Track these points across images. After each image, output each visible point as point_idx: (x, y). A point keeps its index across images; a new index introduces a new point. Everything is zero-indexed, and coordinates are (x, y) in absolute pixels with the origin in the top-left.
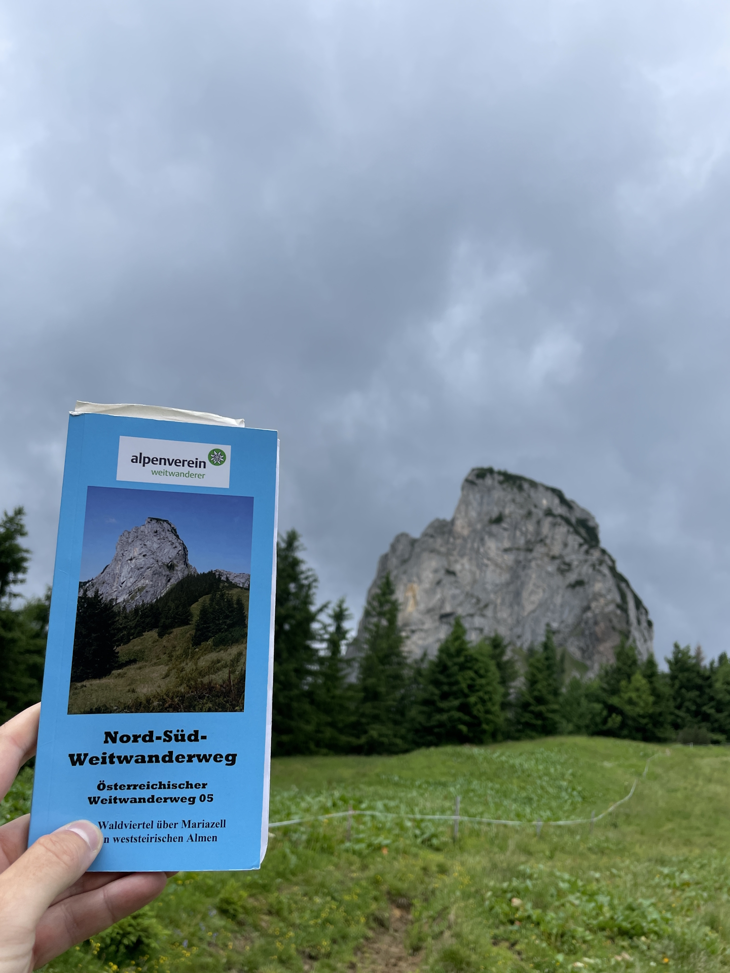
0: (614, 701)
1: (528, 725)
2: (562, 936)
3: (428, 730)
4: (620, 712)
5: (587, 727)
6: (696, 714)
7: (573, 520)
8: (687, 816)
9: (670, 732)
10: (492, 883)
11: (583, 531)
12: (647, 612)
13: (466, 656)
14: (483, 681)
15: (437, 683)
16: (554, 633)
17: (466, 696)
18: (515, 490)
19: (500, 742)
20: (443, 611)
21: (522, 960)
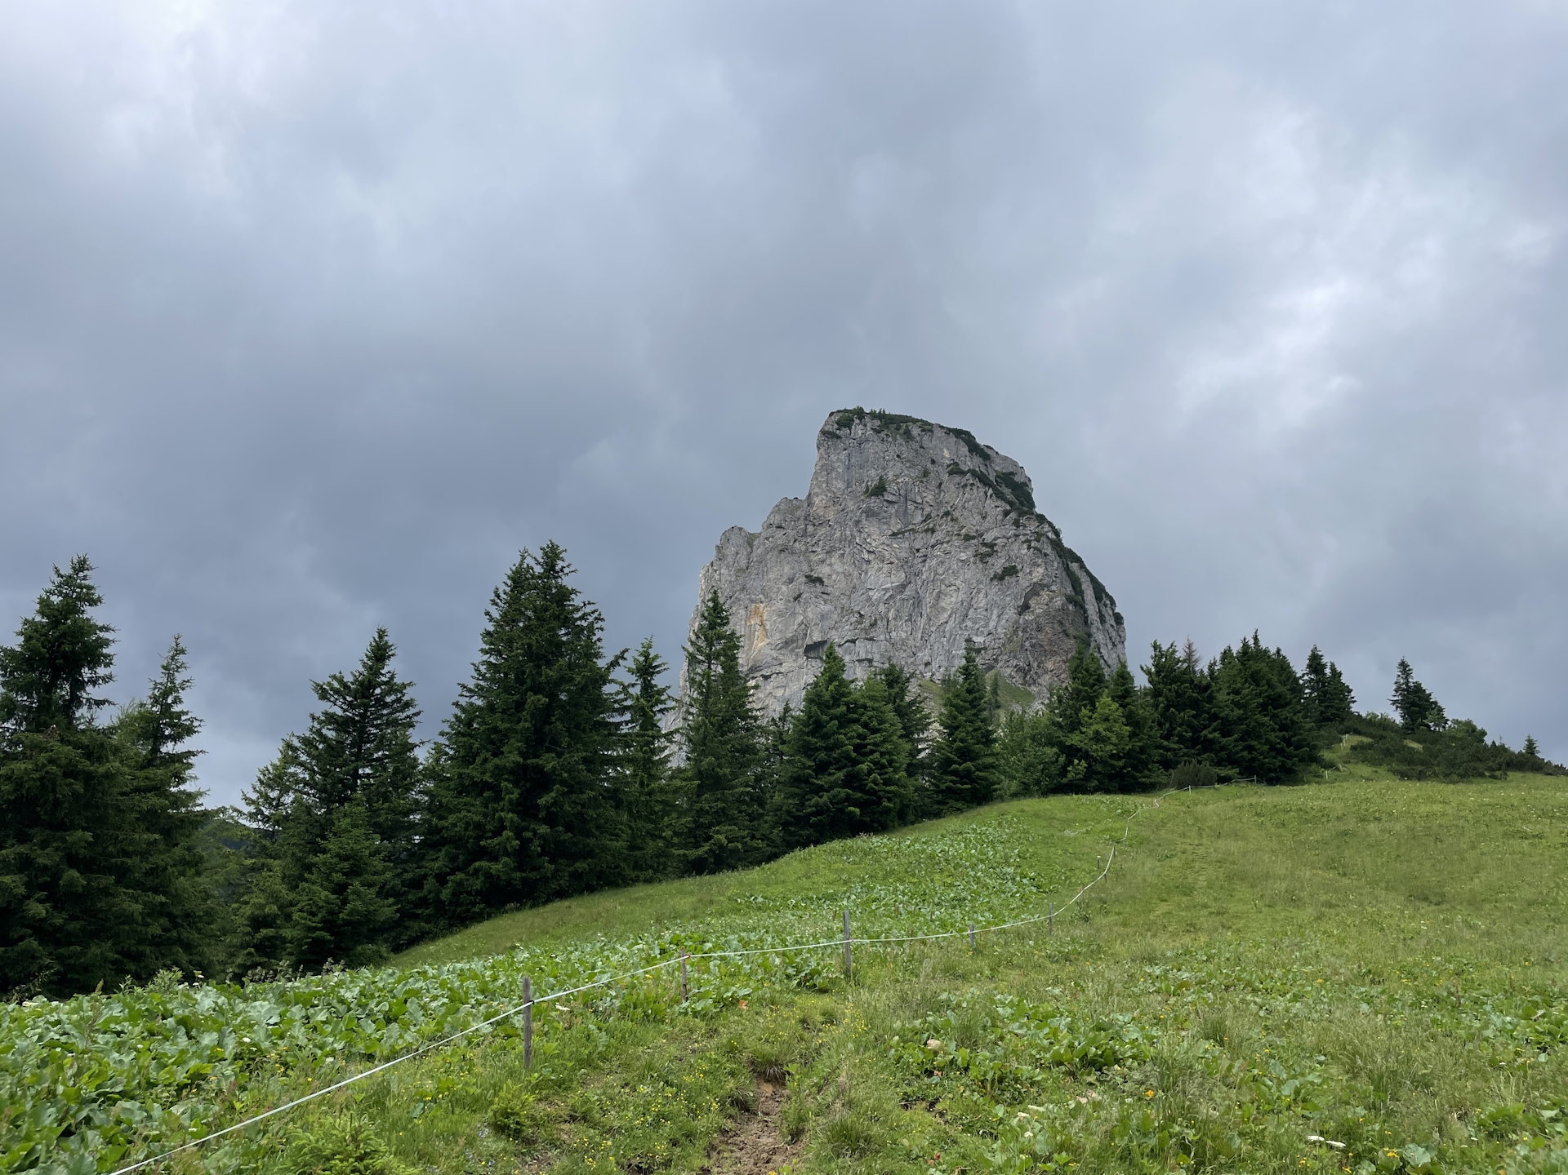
0: (1075, 739)
1: (951, 792)
2: (1001, 1080)
3: (801, 821)
4: (1086, 756)
5: (1038, 782)
6: (1194, 742)
7: (992, 477)
8: (1188, 891)
9: (1159, 774)
10: (897, 1025)
11: (1007, 491)
12: (1113, 603)
13: (847, 704)
14: (878, 737)
15: (807, 750)
16: (978, 651)
17: (855, 763)
18: (900, 440)
19: (913, 823)
20: (808, 641)
21: (946, 1122)
